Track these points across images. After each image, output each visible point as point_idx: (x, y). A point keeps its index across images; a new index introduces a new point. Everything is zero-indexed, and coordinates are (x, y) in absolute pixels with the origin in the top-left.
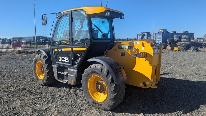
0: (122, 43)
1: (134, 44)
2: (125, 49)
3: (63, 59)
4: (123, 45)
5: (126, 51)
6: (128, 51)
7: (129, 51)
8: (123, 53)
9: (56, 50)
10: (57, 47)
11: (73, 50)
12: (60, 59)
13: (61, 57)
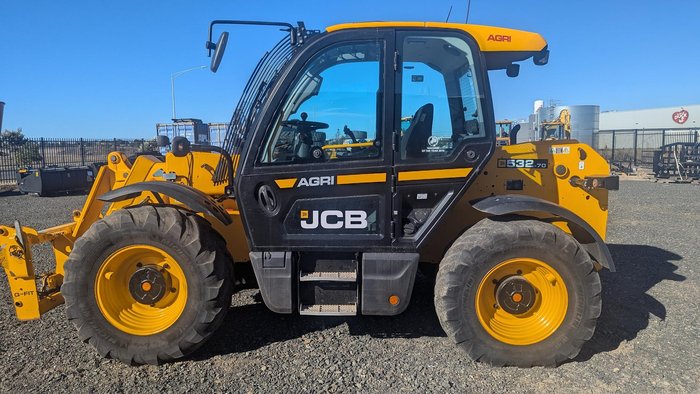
0: (509, 152)
1: (554, 153)
2: (522, 170)
3: (332, 219)
4: (516, 157)
5: (527, 174)
6: (532, 174)
7: (536, 173)
8: (514, 182)
9: (283, 184)
10: (296, 169)
11: (400, 179)
12: (310, 221)
13: (315, 213)
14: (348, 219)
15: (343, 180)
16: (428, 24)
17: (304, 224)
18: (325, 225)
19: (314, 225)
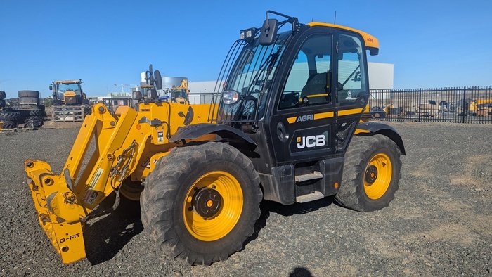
3: (311, 141)
9: (291, 120)
10: (297, 111)
11: (339, 115)
12: (301, 144)
13: (304, 138)
14: (318, 140)
15: (317, 116)
16: (348, 28)
17: (299, 146)
18: (308, 146)
19: (303, 146)
